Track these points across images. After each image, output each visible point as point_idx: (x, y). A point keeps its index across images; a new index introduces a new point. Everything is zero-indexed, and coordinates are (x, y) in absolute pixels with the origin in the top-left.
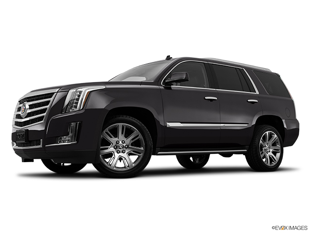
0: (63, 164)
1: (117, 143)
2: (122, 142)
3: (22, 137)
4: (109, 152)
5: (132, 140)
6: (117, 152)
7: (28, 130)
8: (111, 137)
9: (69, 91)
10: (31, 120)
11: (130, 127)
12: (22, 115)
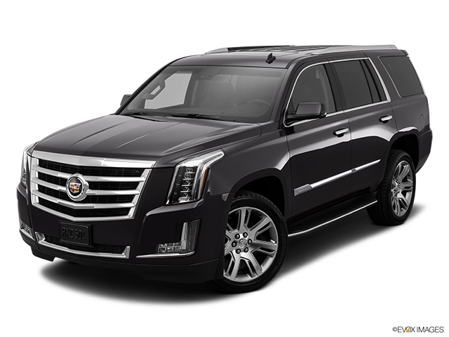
1: (237, 236)
2: (243, 235)
3: (78, 236)
4: (226, 253)
5: (259, 231)
6: (236, 251)
7: (92, 226)
8: (229, 230)
9: (174, 167)
10: (99, 210)
11: (257, 211)
12: (75, 197)
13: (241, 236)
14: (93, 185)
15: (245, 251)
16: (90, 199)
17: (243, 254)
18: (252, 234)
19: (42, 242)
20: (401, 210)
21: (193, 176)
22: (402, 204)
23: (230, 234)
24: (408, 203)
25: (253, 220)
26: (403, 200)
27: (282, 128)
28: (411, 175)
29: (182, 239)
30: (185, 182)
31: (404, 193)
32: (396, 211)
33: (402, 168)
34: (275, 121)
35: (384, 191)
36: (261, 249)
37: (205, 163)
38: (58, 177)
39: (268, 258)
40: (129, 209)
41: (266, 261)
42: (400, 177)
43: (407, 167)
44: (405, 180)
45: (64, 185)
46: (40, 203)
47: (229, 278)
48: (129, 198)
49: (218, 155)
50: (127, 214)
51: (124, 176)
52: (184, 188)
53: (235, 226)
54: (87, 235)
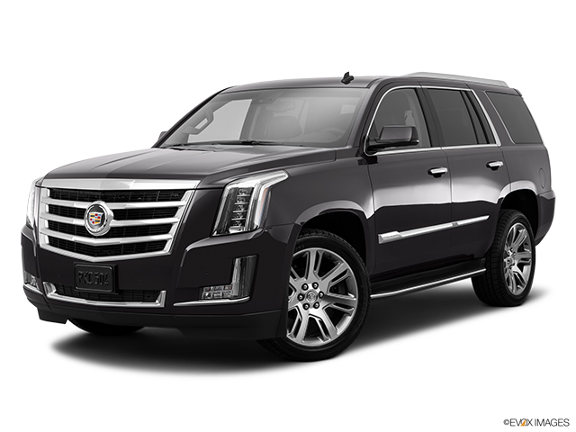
1: (304, 287)
2: (313, 285)
3: (99, 281)
4: (290, 307)
5: (333, 280)
6: (304, 306)
7: (116, 267)
8: (294, 277)
9: (224, 188)
10: (126, 245)
11: (331, 255)
12: (95, 230)
13: (311, 287)
14: (119, 215)
15: (314, 306)
16: (115, 232)
17: (312, 311)
18: (325, 284)
19: (52, 294)
20: (518, 288)
21: (248, 199)
22: (519, 281)
23: (296, 283)
24: (526, 279)
25: (326, 266)
26: (519, 275)
27: (362, 156)
28: (529, 243)
29: (234, 281)
30: (237, 207)
31: (521, 266)
32: (510, 287)
33: (518, 233)
34: (354, 147)
35: (494, 260)
36: (336, 304)
37: (262, 184)
38: (75, 208)
39: (345, 317)
40: (165, 242)
41: (343, 321)
42: (516, 245)
43: (523, 231)
44: (521, 249)
45: (82, 217)
46: (50, 244)
47: (294, 340)
48: (165, 229)
49: (280, 176)
50: (162, 249)
51: (160, 200)
52: (236, 215)
53: (302, 272)
54: (110, 279)
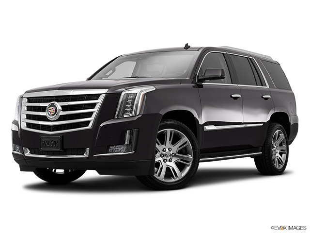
0: (55, 170)
1: (164, 150)
2: (169, 149)
3: (53, 144)
4: (156, 161)
5: (180, 147)
6: (164, 160)
7: (63, 136)
8: (159, 145)
9: (121, 93)
10: (68, 124)
11: (178, 133)
12: (52, 117)
13: (167, 150)
14: (64, 108)
15: (169, 161)
16: (62, 118)
17: (168, 163)
18: (175, 149)
19: (28, 154)
20: (279, 166)
21: (134, 99)
22: (280, 162)
23: (160, 147)
24: (284, 161)
25: (175, 139)
26: (280, 158)
27: (195, 84)
28: (285, 142)
31: (281, 154)
32: (275, 165)
33: (279, 136)
36: (181, 160)
38: (41, 107)
39: (186, 167)
40: (88, 122)
41: (185, 169)
42: (278, 142)
43: (282, 135)
44: (281, 145)
45: (44, 111)
46: (27, 127)
47: (158, 178)
48: (89, 115)
49: (151, 88)
50: (88, 126)
51: (86, 100)
52: (127, 107)
53: (163, 142)
54: (59, 143)
